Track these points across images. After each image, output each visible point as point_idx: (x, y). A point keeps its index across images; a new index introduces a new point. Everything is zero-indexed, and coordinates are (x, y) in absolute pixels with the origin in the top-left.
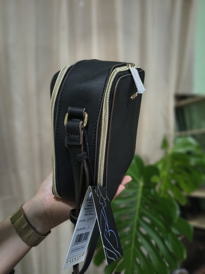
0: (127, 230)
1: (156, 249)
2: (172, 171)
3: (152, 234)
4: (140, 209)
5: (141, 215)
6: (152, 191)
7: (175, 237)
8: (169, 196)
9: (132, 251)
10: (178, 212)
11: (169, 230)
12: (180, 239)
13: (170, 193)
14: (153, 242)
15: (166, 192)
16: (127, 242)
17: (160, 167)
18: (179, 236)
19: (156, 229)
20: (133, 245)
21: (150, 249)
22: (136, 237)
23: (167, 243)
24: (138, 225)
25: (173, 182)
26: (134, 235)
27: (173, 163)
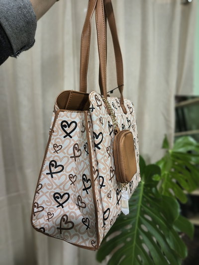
0: (129, 227)
1: (157, 246)
2: (173, 170)
3: (153, 232)
4: (141, 207)
5: (143, 213)
6: (154, 189)
7: (176, 235)
8: (170, 194)
9: (134, 247)
10: (179, 210)
11: (170, 228)
12: (180, 236)
13: (171, 191)
14: (155, 239)
15: (167, 191)
16: (129, 239)
17: (161, 166)
18: (180, 233)
19: (158, 226)
20: (135, 242)
21: (151, 246)
22: (138, 234)
23: (168, 240)
24: (140, 223)
25: (174, 180)
26: (135, 232)
27: (174, 161)
